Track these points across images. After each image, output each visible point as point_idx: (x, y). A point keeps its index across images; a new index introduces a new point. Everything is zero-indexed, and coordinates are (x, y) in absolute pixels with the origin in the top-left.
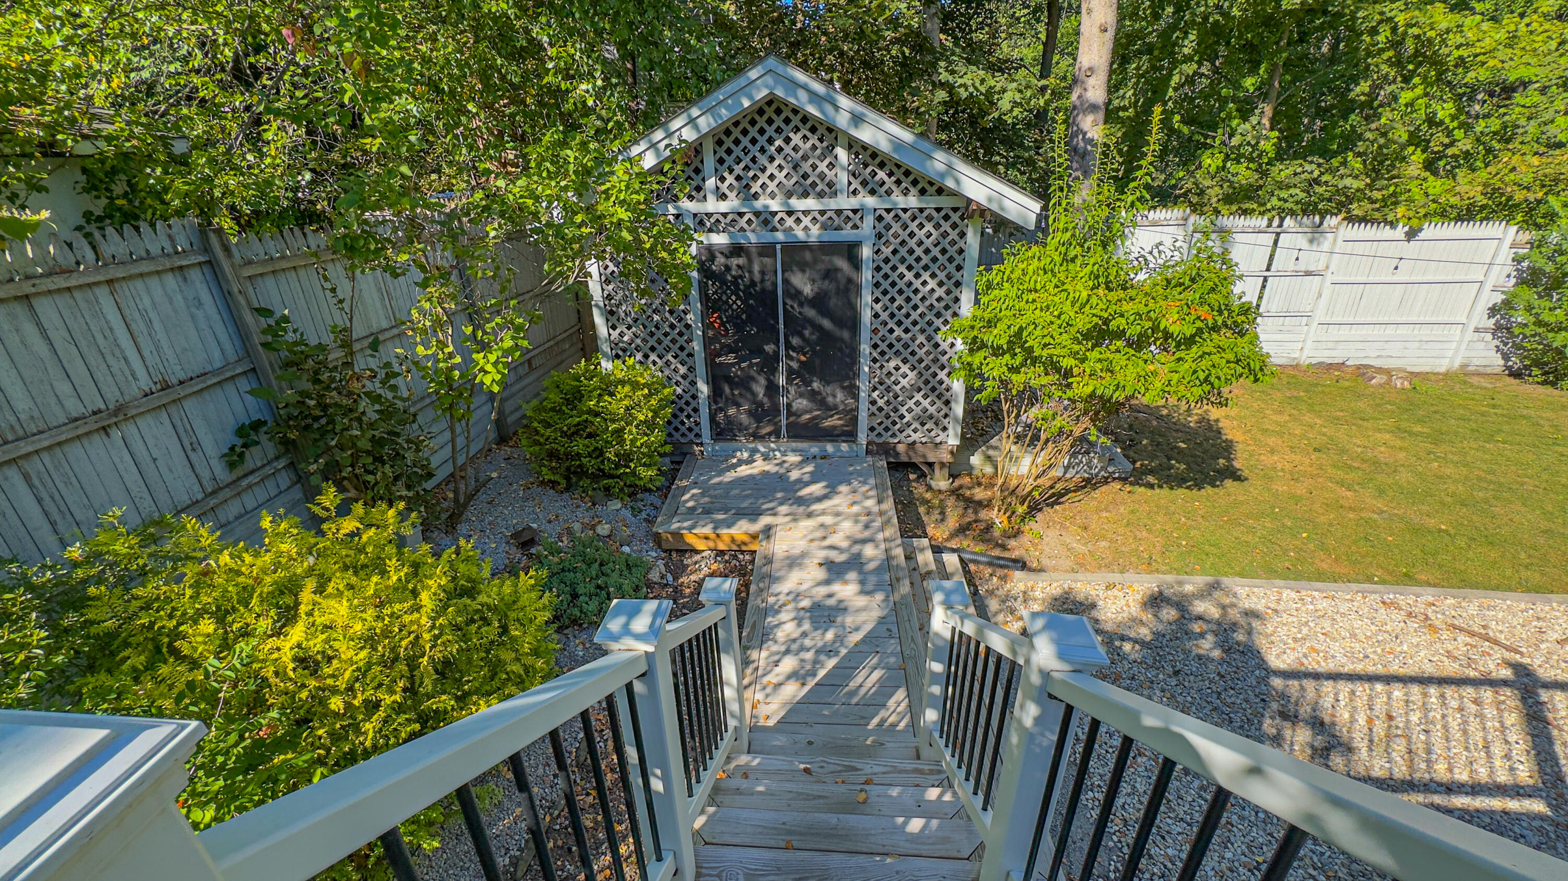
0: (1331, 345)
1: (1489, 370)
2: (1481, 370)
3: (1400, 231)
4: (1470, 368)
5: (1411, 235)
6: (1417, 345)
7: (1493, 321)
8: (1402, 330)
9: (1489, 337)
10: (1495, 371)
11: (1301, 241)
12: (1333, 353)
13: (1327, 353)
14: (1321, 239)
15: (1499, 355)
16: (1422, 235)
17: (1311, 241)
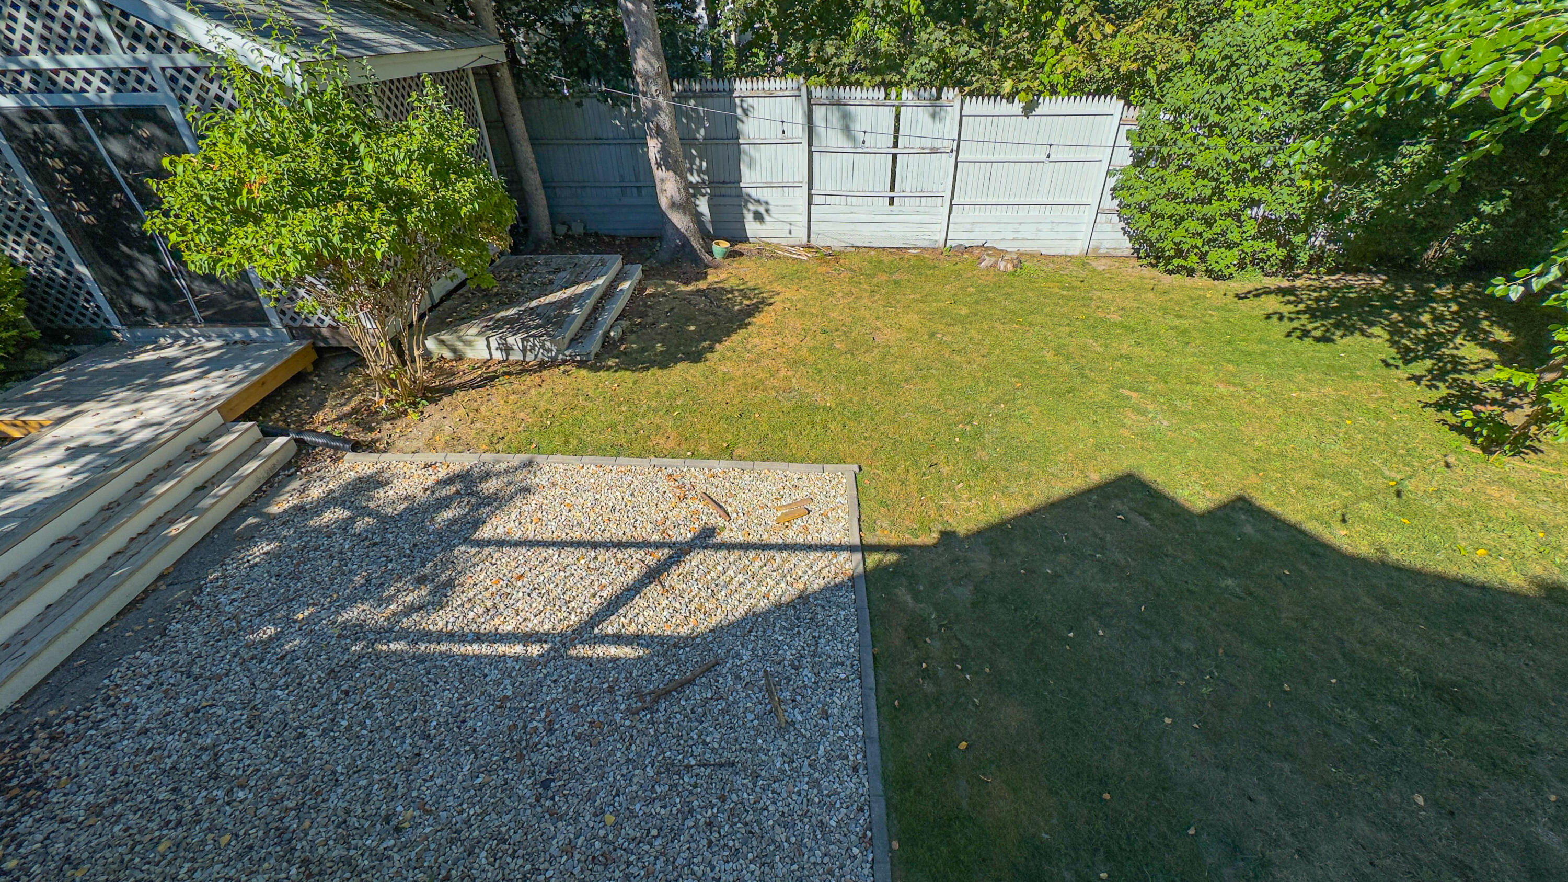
0: (968, 227)
1: (1119, 253)
2: (1112, 252)
3: (1017, 107)
4: (1102, 251)
5: (1029, 110)
6: (1049, 226)
7: (1116, 202)
8: (1034, 211)
9: (1115, 218)
10: (1125, 254)
11: (923, 115)
12: (972, 236)
13: (965, 236)
14: (943, 114)
15: (1126, 237)
16: (1038, 111)
17: (933, 116)
